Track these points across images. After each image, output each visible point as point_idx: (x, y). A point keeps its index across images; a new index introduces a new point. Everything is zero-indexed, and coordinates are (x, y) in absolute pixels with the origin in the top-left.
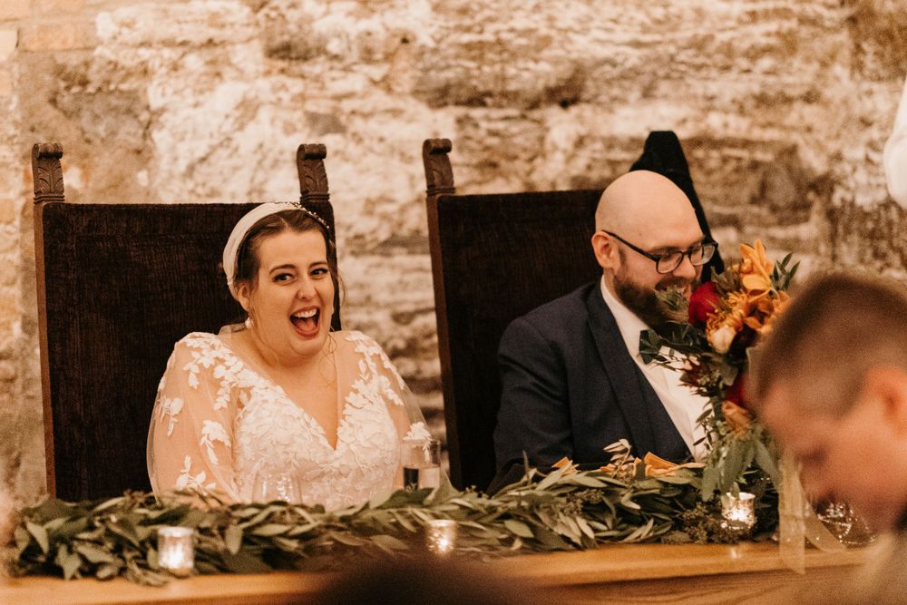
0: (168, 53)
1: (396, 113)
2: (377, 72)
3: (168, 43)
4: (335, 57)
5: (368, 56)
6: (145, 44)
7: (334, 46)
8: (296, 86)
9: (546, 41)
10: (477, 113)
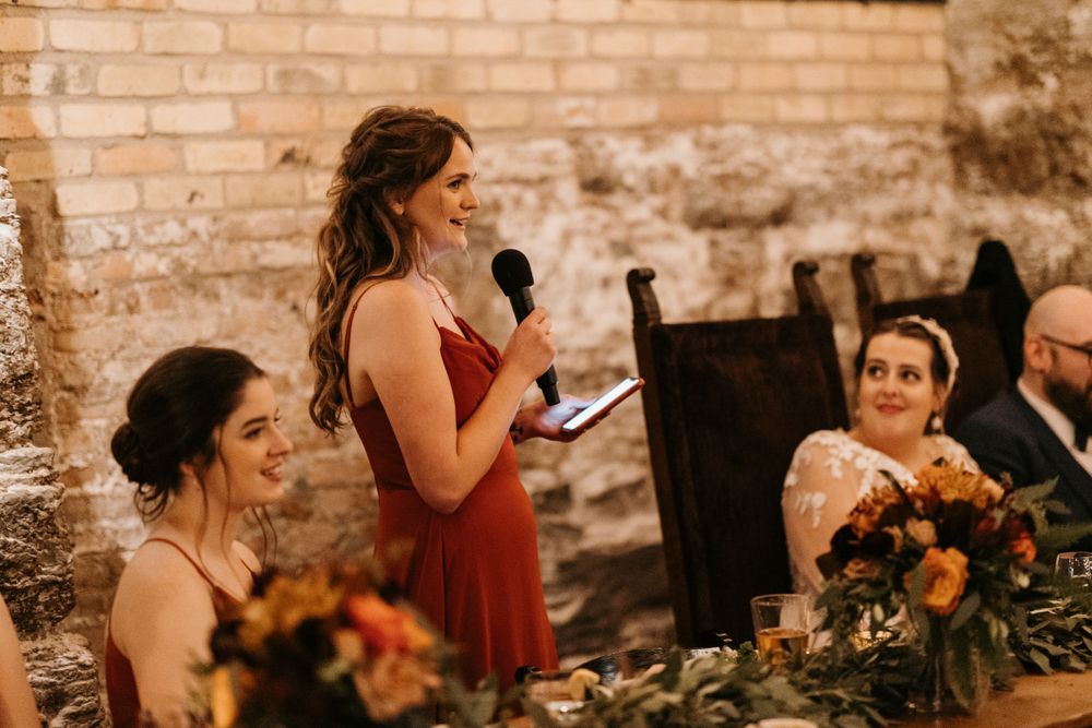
0: (514, 190)
1: (669, 238)
2: (657, 201)
3: (516, 180)
4: (630, 190)
5: (653, 188)
6: (499, 181)
7: (630, 180)
8: (602, 216)
9: (765, 172)
10: (722, 236)
